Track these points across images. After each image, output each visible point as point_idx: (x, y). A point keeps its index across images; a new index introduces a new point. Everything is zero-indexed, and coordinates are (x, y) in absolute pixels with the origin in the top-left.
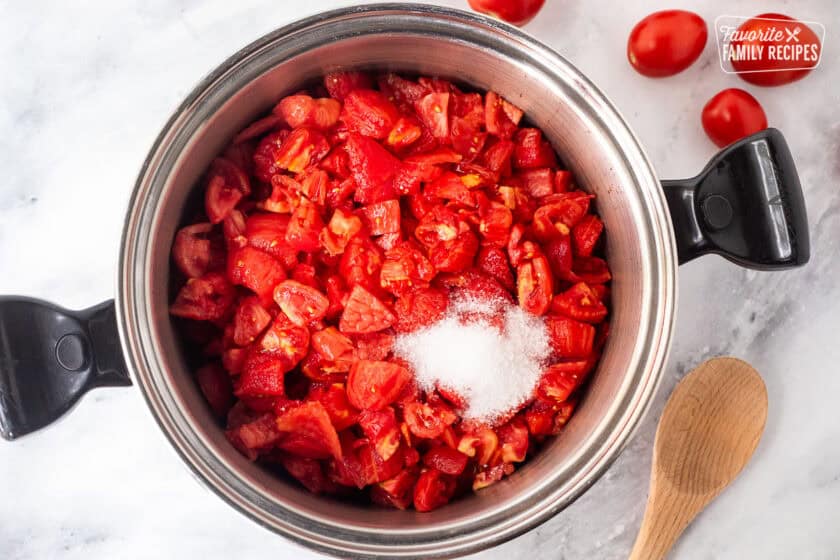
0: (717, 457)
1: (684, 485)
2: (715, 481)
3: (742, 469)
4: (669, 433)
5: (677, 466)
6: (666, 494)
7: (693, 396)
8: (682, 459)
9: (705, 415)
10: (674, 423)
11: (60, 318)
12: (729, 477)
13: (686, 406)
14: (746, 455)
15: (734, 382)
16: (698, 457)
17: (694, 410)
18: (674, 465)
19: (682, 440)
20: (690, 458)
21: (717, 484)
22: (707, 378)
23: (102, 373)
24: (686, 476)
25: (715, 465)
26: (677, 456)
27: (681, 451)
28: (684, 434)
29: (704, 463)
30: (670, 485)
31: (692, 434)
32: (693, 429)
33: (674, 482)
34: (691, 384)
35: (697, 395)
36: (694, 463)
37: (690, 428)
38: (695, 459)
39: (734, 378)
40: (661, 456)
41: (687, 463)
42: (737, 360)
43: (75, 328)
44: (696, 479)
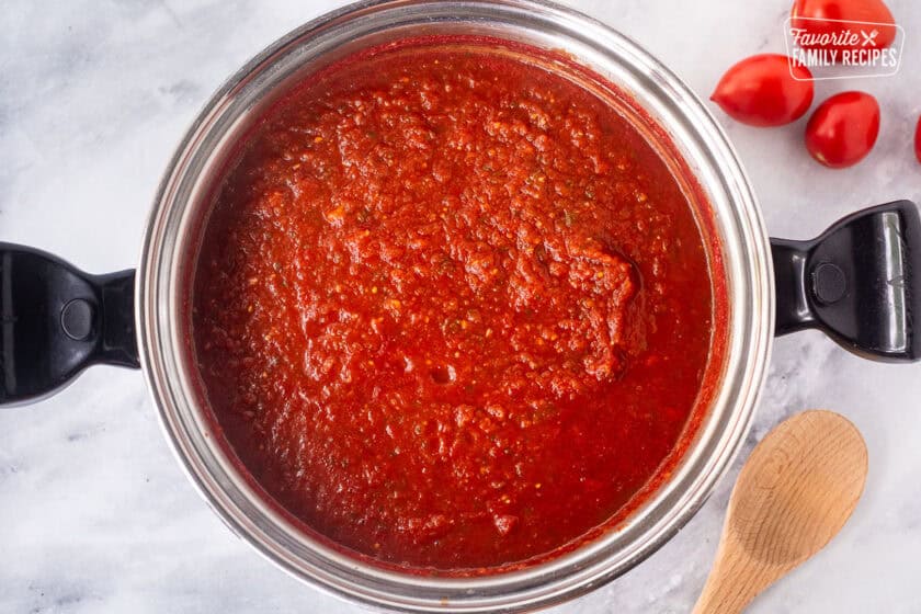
0: (801, 524)
1: (758, 551)
2: (795, 553)
3: (827, 542)
4: (749, 488)
5: (753, 528)
6: (735, 558)
7: (781, 450)
8: (760, 521)
9: (793, 475)
10: (756, 478)
11: (72, 278)
12: (811, 549)
13: (772, 461)
14: (834, 527)
15: (833, 441)
16: (778, 523)
17: (781, 467)
18: (750, 525)
19: (763, 499)
20: (769, 520)
21: (796, 556)
22: (801, 432)
23: (107, 348)
24: (761, 540)
25: (796, 535)
26: (754, 517)
27: (760, 513)
28: (767, 492)
29: (783, 532)
30: (741, 548)
31: (774, 495)
32: (777, 488)
33: (747, 545)
34: (782, 435)
35: (787, 450)
36: (773, 528)
37: (774, 487)
38: (775, 522)
39: (832, 437)
40: (736, 514)
41: (766, 527)
42: (839, 415)
43: (86, 292)
44: (773, 546)
